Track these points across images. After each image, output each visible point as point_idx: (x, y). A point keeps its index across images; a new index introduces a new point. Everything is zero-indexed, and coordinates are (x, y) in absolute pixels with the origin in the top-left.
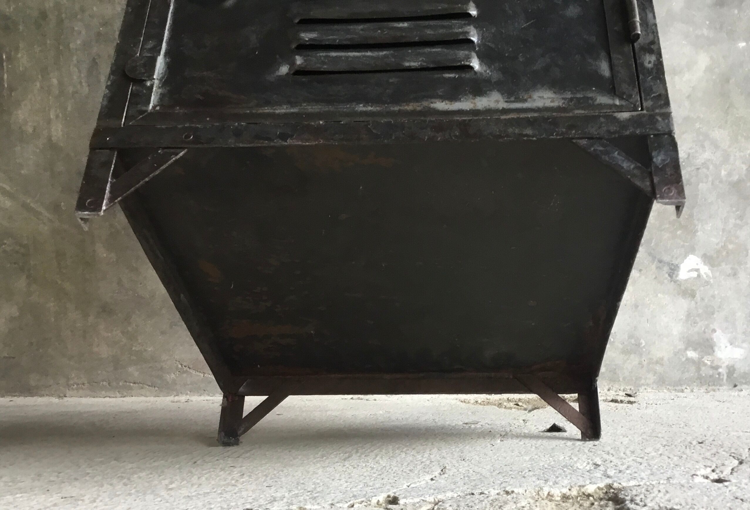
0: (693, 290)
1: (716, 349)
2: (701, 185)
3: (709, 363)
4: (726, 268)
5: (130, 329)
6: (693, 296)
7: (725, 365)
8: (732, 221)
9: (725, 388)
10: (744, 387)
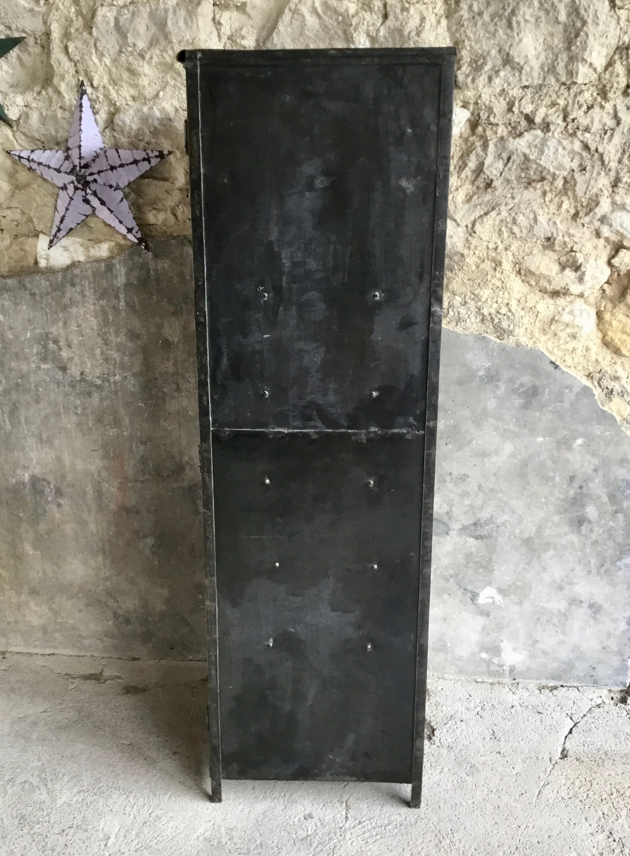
0: (488, 612)
1: (502, 653)
2: (499, 538)
3: (496, 662)
4: (515, 598)
5: (54, 606)
6: (488, 615)
7: (509, 664)
8: (521, 566)
9: (507, 680)
10: (521, 680)
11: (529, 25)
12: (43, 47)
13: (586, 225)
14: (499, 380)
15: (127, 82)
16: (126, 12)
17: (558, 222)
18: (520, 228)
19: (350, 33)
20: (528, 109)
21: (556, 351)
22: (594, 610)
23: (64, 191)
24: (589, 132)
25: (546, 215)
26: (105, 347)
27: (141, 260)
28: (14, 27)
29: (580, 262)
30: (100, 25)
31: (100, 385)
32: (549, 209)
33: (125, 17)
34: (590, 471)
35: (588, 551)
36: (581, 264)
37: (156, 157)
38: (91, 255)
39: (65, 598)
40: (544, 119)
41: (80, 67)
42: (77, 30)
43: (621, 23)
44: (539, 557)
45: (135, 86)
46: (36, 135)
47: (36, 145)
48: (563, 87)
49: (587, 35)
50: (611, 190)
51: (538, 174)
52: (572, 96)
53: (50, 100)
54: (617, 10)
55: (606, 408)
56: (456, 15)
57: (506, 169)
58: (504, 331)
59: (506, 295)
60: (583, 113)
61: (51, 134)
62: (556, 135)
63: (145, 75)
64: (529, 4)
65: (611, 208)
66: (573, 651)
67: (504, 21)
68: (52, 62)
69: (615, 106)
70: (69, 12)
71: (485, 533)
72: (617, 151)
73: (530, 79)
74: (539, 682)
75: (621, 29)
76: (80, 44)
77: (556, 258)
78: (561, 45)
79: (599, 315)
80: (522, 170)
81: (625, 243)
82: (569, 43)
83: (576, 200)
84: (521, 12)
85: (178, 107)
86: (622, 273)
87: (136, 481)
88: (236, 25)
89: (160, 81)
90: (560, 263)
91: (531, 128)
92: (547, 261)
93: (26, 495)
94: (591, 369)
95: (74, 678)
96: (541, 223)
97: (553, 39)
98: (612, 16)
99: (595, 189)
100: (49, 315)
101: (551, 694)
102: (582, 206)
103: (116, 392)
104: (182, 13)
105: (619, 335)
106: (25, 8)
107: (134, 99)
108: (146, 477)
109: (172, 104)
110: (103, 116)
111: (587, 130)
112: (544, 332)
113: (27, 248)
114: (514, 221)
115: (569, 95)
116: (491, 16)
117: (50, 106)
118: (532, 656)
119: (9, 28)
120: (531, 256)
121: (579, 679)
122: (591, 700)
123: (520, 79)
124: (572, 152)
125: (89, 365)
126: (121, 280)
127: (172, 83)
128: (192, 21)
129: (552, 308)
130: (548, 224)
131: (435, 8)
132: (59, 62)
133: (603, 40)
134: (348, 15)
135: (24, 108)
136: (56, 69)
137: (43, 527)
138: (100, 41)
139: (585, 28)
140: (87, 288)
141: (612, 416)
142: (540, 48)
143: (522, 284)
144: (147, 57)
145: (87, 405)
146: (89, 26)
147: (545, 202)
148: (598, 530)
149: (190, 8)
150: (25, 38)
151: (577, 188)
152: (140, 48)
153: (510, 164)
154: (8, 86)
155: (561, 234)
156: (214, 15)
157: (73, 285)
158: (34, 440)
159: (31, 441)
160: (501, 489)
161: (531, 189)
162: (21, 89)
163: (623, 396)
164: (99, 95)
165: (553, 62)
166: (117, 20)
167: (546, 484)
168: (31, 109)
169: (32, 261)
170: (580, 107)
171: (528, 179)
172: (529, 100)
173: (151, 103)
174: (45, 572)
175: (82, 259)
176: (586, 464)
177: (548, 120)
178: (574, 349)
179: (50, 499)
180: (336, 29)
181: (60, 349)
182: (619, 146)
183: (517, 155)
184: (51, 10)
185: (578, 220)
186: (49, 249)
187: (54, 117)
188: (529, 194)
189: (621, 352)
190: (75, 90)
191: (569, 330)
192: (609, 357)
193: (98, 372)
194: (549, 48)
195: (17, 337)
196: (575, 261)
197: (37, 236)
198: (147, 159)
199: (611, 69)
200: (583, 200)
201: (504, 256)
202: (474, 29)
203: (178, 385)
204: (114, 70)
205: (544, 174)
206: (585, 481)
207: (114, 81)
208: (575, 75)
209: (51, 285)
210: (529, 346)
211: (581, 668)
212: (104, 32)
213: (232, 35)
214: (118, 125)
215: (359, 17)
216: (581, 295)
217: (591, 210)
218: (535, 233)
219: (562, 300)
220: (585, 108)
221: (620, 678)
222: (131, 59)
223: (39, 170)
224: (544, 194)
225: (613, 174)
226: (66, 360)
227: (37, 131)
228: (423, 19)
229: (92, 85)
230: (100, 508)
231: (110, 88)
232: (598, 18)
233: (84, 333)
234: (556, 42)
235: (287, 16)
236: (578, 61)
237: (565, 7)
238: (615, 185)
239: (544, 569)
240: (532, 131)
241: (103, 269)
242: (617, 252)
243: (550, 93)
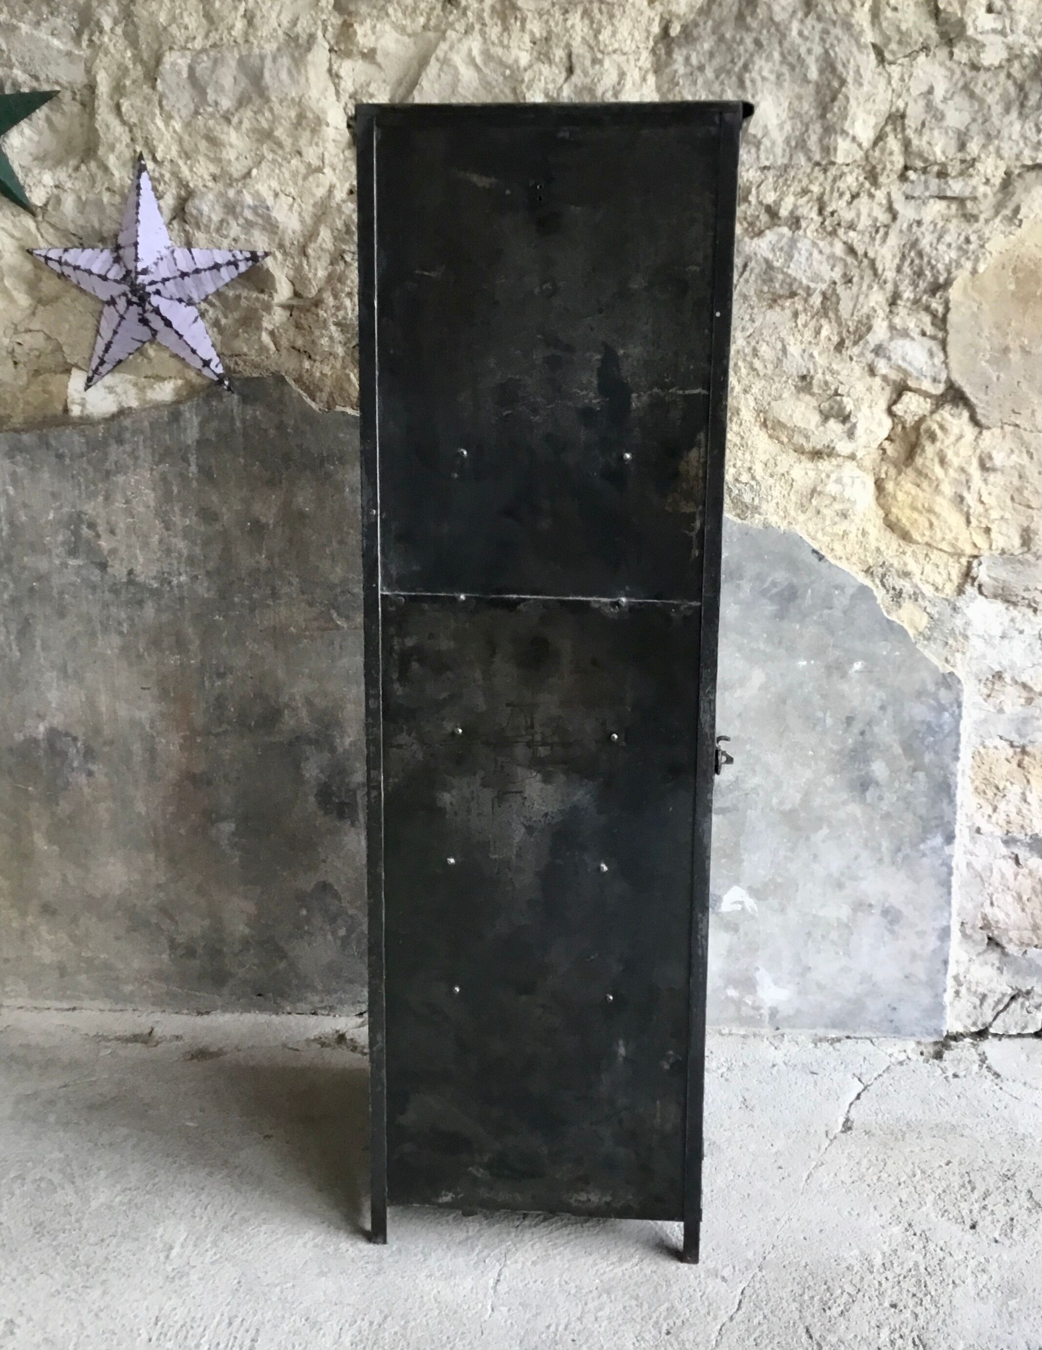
0: (736, 924)
1: (758, 988)
2: (748, 811)
3: (750, 1003)
4: (774, 902)
5: (77, 932)
6: (736, 930)
7: (769, 1005)
8: (782, 853)
9: (767, 1030)
10: (787, 1031)
11: (768, 85)
12: (83, 104)
13: (855, 358)
14: (741, 577)
15: (206, 155)
16: (205, 58)
17: (816, 354)
18: (764, 361)
19: (522, 92)
20: (770, 198)
21: (819, 535)
22: (889, 918)
23: (112, 307)
24: (854, 230)
25: (798, 343)
26: (166, 533)
27: (222, 407)
28: (42, 77)
29: (848, 409)
30: (167, 77)
31: (157, 589)
32: (802, 335)
33: (204, 65)
34: (875, 710)
35: (877, 828)
36: (850, 413)
37: (247, 259)
38: (148, 398)
39: (94, 919)
40: (792, 212)
41: (138, 134)
42: (134, 82)
43: (893, 82)
44: (808, 839)
45: (217, 160)
46: (71, 228)
47: (69, 240)
48: (817, 168)
49: (847, 98)
50: (887, 309)
51: (787, 287)
52: (830, 180)
53: (93, 179)
54: (887, 66)
55: (893, 617)
56: (667, 71)
57: (742, 280)
58: (747, 507)
59: (748, 456)
60: (845, 204)
61: (93, 227)
62: (809, 234)
63: (231, 146)
64: (768, 56)
65: (889, 335)
66: (861, 983)
67: (734, 79)
68: (97, 126)
69: (889, 194)
70: (124, 57)
71: (728, 804)
72: (894, 256)
73: (771, 157)
74: (814, 1031)
75: (893, 91)
76: (138, 102)
77: (816, 404)
78: (812, 112)
79: (879, 485)
80: (764, 282)
81: (911, 383)
82: (824, 108)
83: (840, 325)
84: (757, 67)
85: (278, 190)
86: (908, 426)
87: (210, 733)
88: (363, 79)
89: (253, 154)
90: (821, 412)
91: (775, 225)
92: (803, 409)
93: (39, 757)
94: (871, 562)
95: (109, 1040)
96: (792, 355)
97: (801, 103)
98: (880, 74)
99: (865, 307)
100: (83, 488)
101: (831, 1048)
102: (848, 331)
103: (181, 599)
104: (285, 61)
105: (908, 512)
106: (59, 51)
107: (215, 178)
108: (225, 726)
109: (270, 187)
110: (169, 201)
111: (851, 226)
112: (803, 508)
113: (53, 388)
114: (755, 353)
115: (826, 178)
116: (715, 71)
117: (93, 186)
118: (802, 992)
119: (36, 78)
120: (779, 402)
121: (872, 1025)
122: (891, 1055)
123: (758, 158)
124: (832, 257)
125: (141, 560)
126: (192, 435)
127: (270, 156)
128: (299, 72)
129: (812, 474)
130: (802, 357)
131: (638, 59)
132: (107, 126)
133: (869, 105)
134: (518, 68)
135: (54, 190)
136: (102, 135)
137: (64, 807)
138: (168, 98)
139: (844, 89)
140: (141, 447)
141: (902, 627)
142: (784, 116)
143: (770, 441)
144: (235, 120)
145: (136, 620)
146: (152, 77)
147: (797, 326)
148: (890, 797)
149: (296, 54)
150: (58, 92)
151: (841, 307)
152: (225, 108)
153: (747, 274)
154: (30, 158)
155: (820, 371)
156: (331, 65)
157: (120, 441)
158: (55, 674)
159: (51, 676)
160: (750, 738)
161: (778, 309)
162: (49, 163)
163: (916, 600)
164: (164, 172)
165: (802, 134)
166: (191, 69)
167: (814, 729)
168: (65, 191)
169: (61, 408)
170: (841, 195)
171: (773, 294)
172: (771, 186)
173: (240, 184)
174: (64, 879)
175: (134, 404)
176: (868, 699)
177: (799, 212)
178: (845, 534)
179: (75, 764)
180: (502, 86)
181: (98, 536)
182: (896, 248)
183: (756, 261)
184: (97, 55)
185: (844, 351)
186: (86, 390)
187: (99, 204)
188: (774, 315)
189: (911, 537)
190: (130, 165)
191: (837, 506)
192: (894, 546)
193: (154, 570)
194: (796, 115)
195: (33, 519)
196: (841, 408)
197: (68, 371)
198: (235, 264)
199: (881, 144)
200: (850, 323)
201: (743, 401)
202: (693, 89)
203: (273, 588)
204: (186, 138)
205: (794, 287)
206: (869, 724)
207: (186, 154)
208: (832, 152)
209: (87, 443)
210: (782, 529)
211: (875, 1008)
212: (174, 86)
213: (356, 93)
214: (192, 215)
215: (534, 71)
216: (852, 457)
217: (861, 338)
218: (785, 369)
219: (826, 463)
220: (847, 196)
221: (933, 1023)
222: (211, 123)
223: (74, 276)
224: (796, 315)
225: (889, 287)
226: (106, 553)
227: (73, 222)
228: (622, 75)
229: (154, 159)
230: (153, 777)
231: (181, 163)
232: (861, 77)
233: (135, 512)
234: (806, 106)
235: (433, 68)
236: (836, 133)
237: (817, 60)
238: (893, 302)
239: (815, 856)
240: (776, 228)
241: (166, 419)
242: (900, 395)
243: (800, 176)
